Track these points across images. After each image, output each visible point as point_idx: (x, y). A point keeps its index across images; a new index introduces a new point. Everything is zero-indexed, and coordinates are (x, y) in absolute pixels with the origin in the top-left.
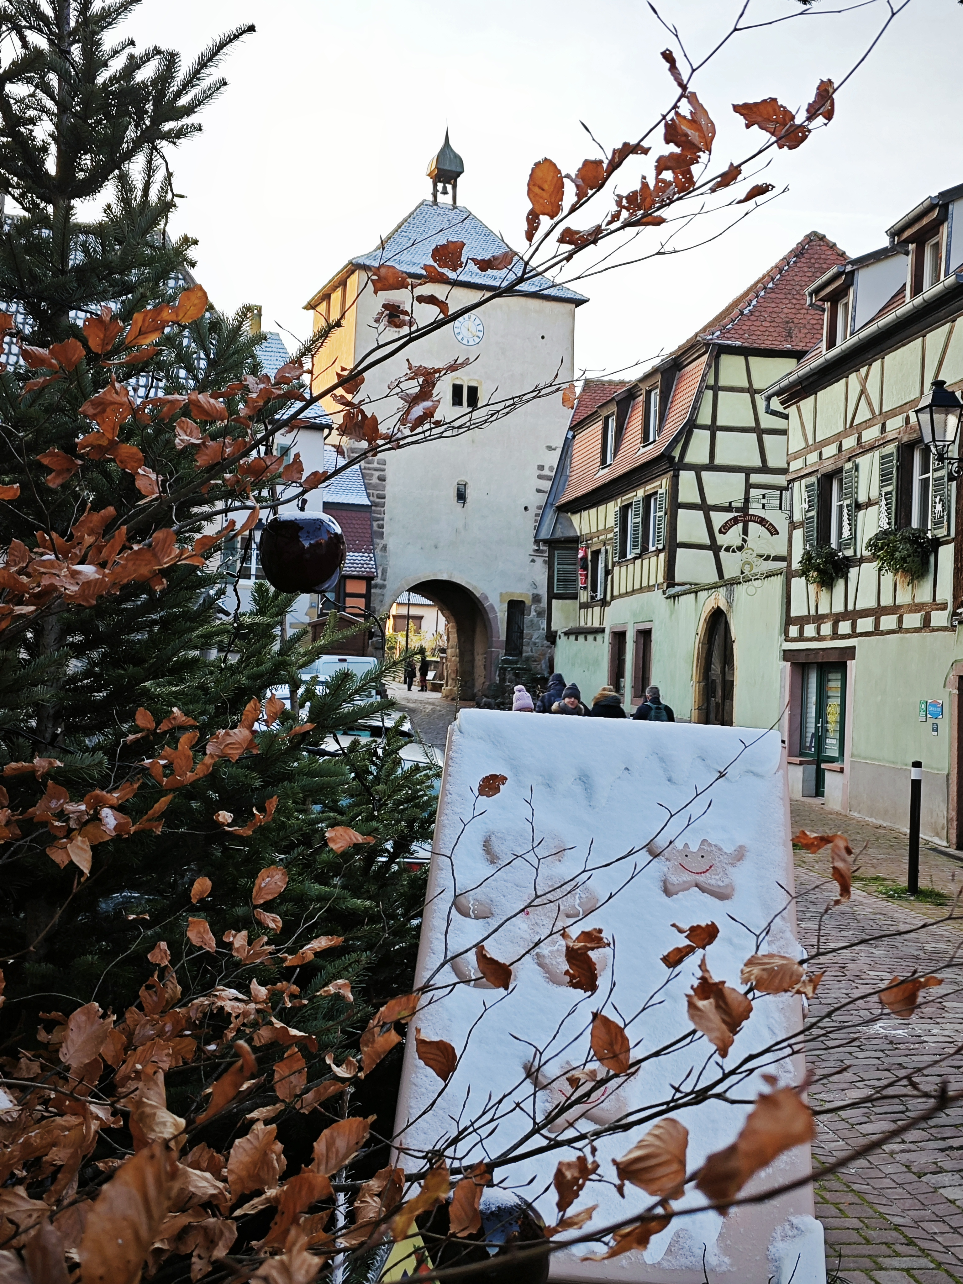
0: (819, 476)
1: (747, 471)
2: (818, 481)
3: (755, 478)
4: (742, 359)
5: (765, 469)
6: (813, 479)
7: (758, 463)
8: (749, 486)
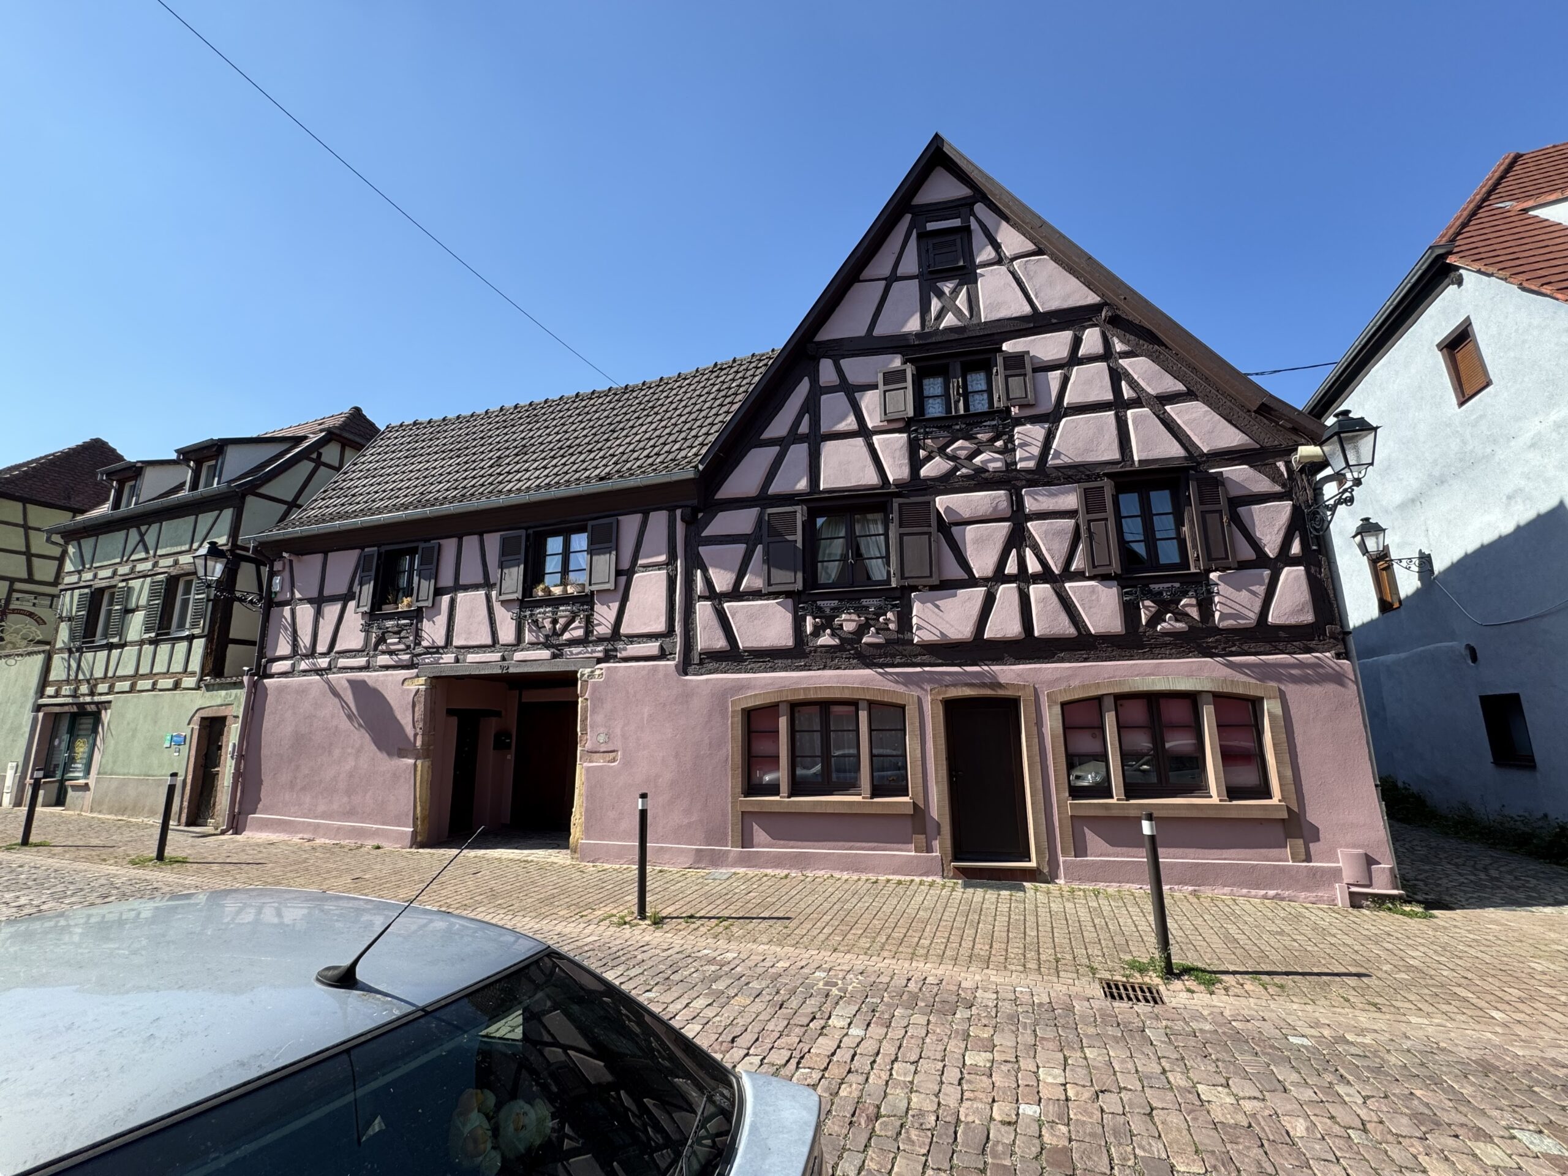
0: (93, 590)
1: (12, 581)
2: (92, 592)
3: (18, 586)
4: (20, 505)
5: (30, 580)
6: (86, 590)
7: (25, 575)
8: (11, 590)
